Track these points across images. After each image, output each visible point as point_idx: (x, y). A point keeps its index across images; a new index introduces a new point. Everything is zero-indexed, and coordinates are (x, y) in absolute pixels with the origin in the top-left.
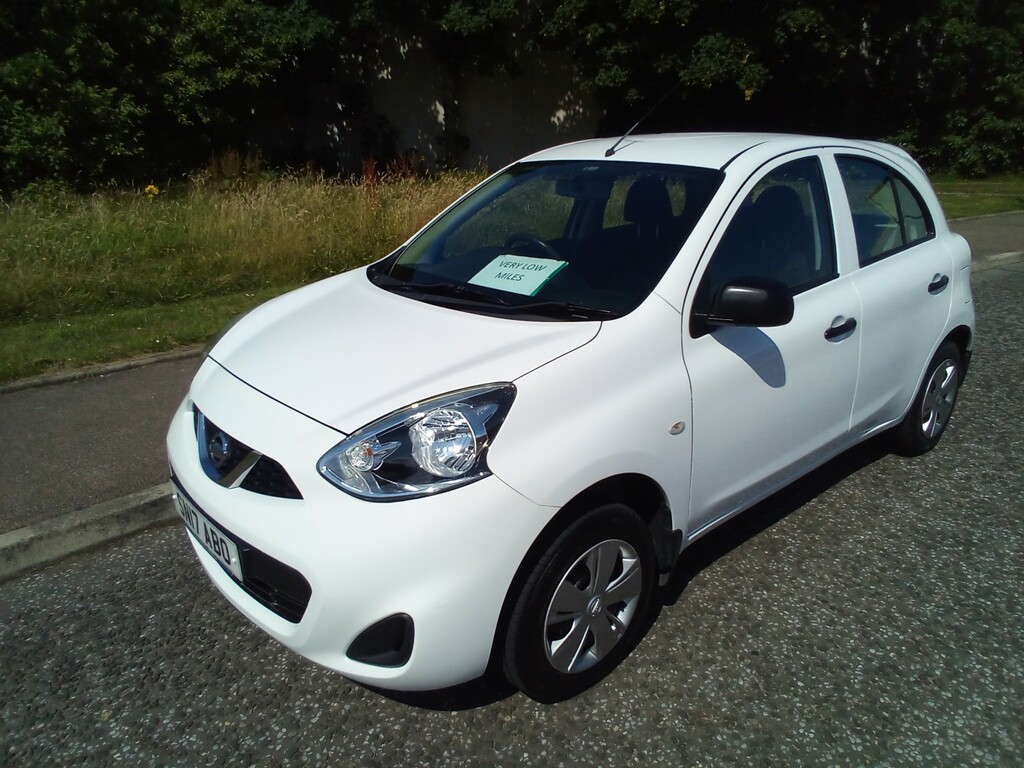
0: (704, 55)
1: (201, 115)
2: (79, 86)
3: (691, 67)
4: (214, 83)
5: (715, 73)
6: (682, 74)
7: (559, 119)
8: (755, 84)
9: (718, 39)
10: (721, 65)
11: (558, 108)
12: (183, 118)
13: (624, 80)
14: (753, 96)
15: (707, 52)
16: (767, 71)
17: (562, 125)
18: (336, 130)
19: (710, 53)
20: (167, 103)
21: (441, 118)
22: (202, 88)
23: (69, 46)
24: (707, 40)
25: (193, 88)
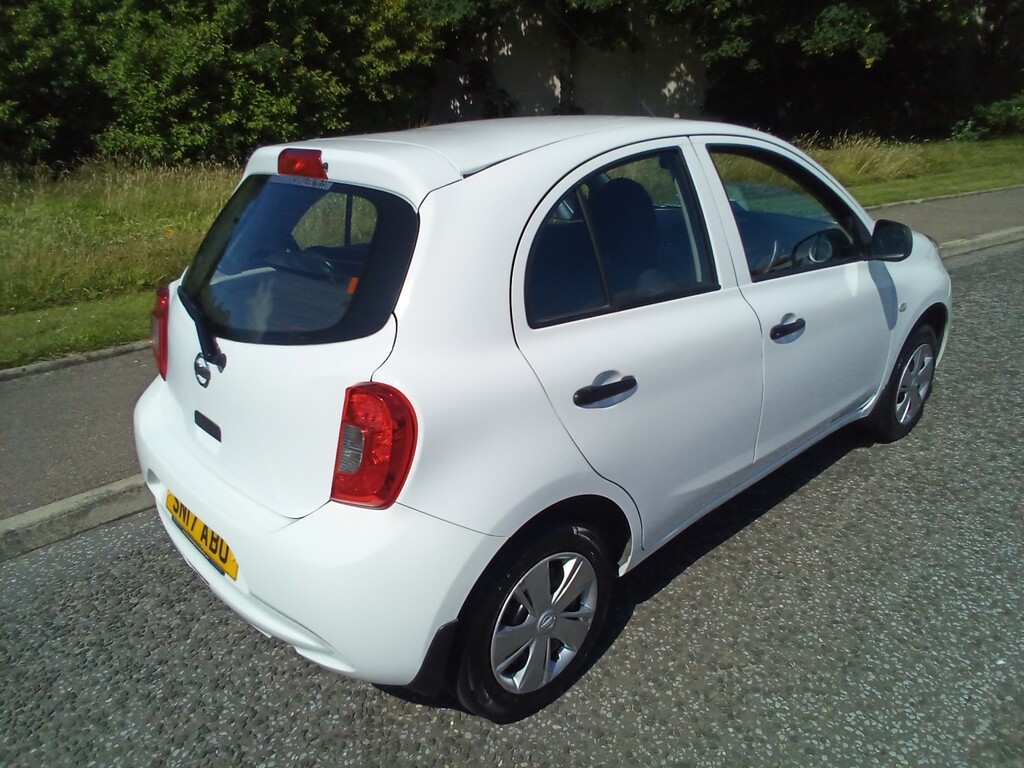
0: (827, 25)
1: (385, 92)
2: (302, 71)
3: (814, 37)
4: (398, 64)
5: (838, 42)
6: (804, 44)
7: (669, 90)
8: (876, 52)
9: (841, 9)
10: (844, 34)
11: (670, 79)
12: (373, 96)
13: (746, 50)
14: (875, 64)
15: (830, 22)
16: (888, 39)
17: (672, 96)
18: (458, 104)
19: (833, 23)
20: (361, 83)
21: (558, 92)
22: (389, 69)
23: (296, 36)
24: (829, 11)
25: (382, 69)
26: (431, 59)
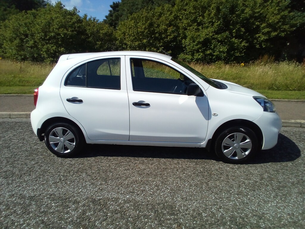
1: (263, 45)
2: (233, 39)
4: (270, 36)
20: (254, 42)
23: (234, 30)
25: (263, 38)
26: (284, 34)
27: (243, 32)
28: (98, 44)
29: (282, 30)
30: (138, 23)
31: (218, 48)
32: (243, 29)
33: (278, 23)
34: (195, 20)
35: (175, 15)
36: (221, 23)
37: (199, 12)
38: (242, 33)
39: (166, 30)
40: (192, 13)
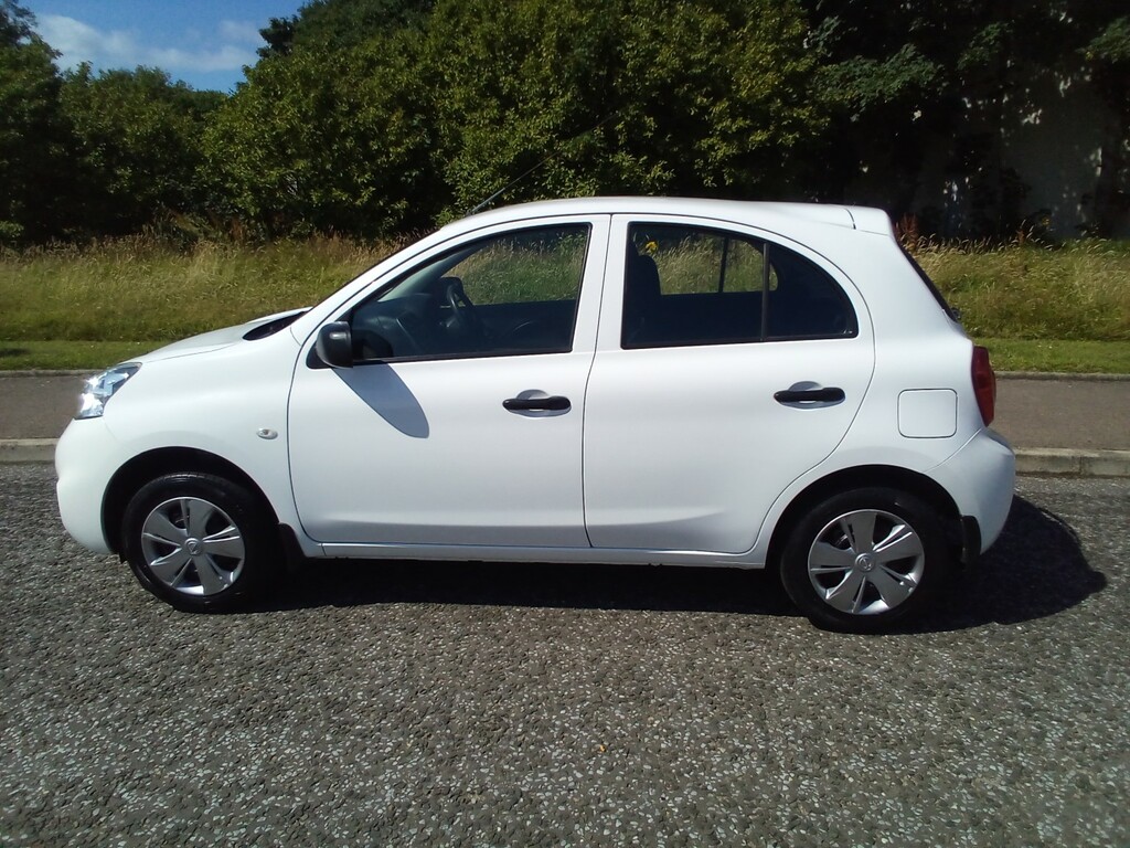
1: (725, 176)
4: (744, 147)
18: (955, 188)
20: (696, 167)
22: (730, 152)
25: (723, 151)
27: (651, 131)
28: (122, 176)
29: (785, 123)
30: (280, 98)
31: (569, 186)
32: (650, 121)
33: (769, 99)
34: (492, 88)
35: (426, 68)
36: (574, 98)
37: (504, 60)
38: (650, 134)
39: (382, 124)
40: (479, 62)
